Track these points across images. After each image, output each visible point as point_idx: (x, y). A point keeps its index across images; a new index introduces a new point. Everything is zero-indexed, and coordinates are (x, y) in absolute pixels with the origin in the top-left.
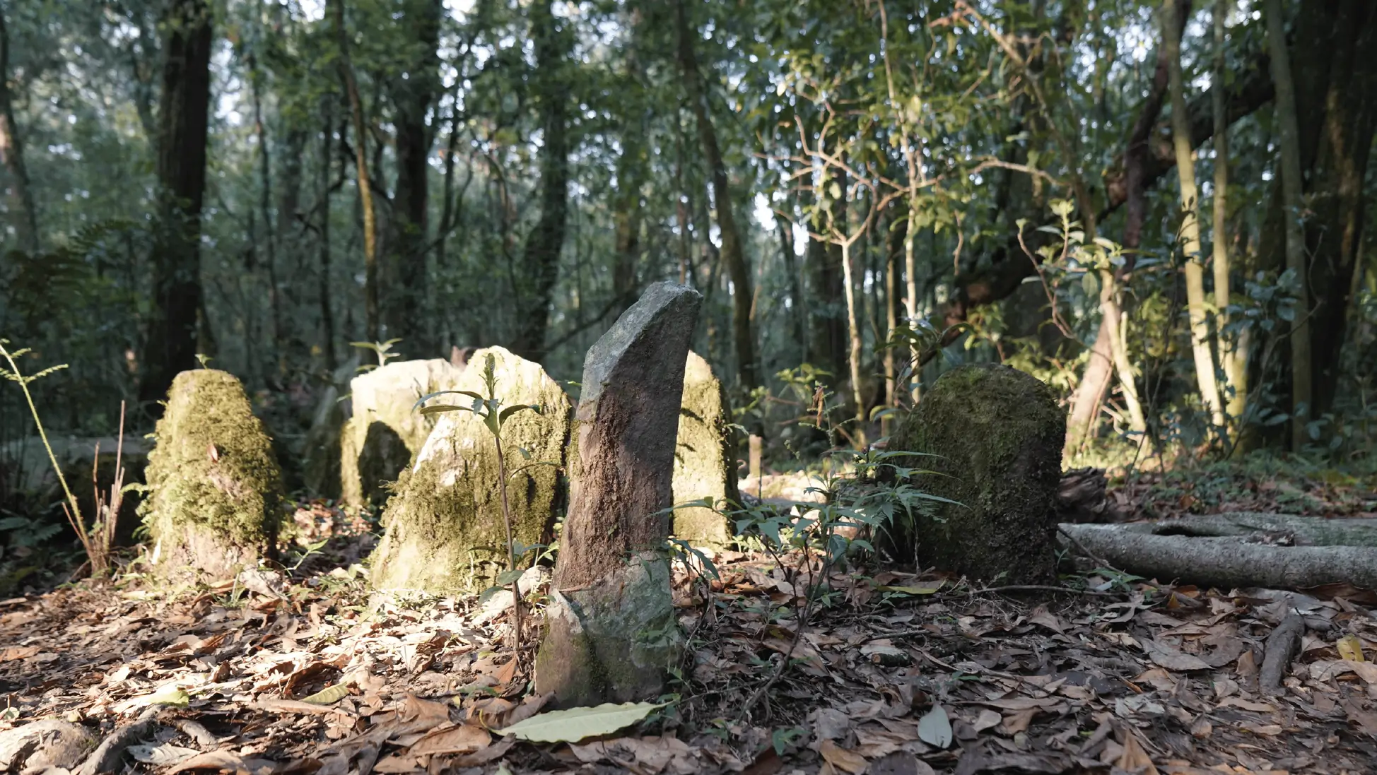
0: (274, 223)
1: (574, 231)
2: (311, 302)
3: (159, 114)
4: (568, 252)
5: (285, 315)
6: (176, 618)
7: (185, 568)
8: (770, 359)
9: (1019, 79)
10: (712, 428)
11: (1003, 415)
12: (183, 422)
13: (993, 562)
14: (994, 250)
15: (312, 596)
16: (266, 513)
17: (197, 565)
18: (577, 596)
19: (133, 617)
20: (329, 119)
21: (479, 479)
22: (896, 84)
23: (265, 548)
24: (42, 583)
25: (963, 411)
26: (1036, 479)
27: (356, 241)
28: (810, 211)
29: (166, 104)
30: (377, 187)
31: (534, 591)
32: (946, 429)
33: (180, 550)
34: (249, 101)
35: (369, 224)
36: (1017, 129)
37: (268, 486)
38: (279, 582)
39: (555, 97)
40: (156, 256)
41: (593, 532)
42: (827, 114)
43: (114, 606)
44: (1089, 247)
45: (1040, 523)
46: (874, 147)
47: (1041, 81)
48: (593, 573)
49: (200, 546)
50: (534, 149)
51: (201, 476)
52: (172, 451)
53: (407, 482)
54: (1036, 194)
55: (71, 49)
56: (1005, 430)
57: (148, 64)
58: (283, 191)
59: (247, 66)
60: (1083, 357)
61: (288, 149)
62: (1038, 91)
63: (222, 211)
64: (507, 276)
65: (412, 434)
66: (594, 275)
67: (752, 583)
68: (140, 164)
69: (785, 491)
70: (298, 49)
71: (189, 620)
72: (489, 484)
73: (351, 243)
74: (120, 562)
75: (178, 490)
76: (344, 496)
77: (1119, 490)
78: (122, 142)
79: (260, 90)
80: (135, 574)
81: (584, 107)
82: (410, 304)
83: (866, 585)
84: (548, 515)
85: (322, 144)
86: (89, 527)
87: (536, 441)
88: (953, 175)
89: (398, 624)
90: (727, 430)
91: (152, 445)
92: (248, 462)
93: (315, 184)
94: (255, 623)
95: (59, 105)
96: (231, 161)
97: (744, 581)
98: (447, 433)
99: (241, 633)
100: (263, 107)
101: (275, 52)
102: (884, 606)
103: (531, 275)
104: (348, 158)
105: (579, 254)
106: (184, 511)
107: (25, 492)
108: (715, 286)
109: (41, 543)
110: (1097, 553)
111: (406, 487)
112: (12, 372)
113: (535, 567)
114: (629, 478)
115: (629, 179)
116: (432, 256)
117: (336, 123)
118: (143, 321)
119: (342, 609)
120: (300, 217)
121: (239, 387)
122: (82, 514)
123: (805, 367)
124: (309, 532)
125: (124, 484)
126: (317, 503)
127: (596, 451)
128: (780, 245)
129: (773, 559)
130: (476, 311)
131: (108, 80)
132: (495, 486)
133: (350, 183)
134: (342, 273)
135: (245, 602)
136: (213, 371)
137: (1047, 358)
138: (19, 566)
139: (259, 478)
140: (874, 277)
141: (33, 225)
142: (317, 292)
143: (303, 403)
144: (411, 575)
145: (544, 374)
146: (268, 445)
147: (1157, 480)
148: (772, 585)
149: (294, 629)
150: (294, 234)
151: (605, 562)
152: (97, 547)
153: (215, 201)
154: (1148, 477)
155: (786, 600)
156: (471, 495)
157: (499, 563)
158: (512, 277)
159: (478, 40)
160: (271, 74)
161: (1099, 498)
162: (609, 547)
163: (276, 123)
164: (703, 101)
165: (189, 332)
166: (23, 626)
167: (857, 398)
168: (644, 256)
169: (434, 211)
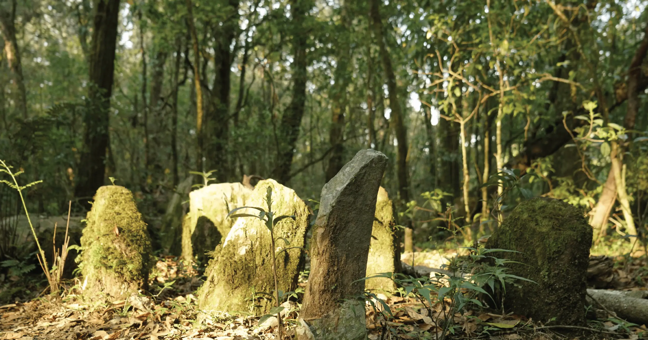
0: (148, 101)
1: (310, 110)
2: (166, 144)
3: (91, 43)
4: (306, 121)
5: (152, 151)
6: (94, 320)
7: (99, 293)
8: (416, 183)
9: (565, 31)
10: (387, 228)
11: (556, 227)
12: (101, 214)
13: (548, 311)
14: (547, 126)
15: (167, 312)
16: (143, 264)
17: (106, 291)
18: (313, 323)
19: (72, 318)
20: (180, 47)
21: (258, 252)
22: (494, 32)
23: (142, 284)
24: (24, 296)
25: (533, 225)
26: (574, 264)
27: (192, 112)
28: (443, 103)
29: (95, 37)
30: (204, 84)
31: (287, 316)
32: (522, 234)
33: (97, 282)
34: (137, 36)
35: (199, 105)
36: (563, 59)
37: (144, 250)
38: (149, 303)
39: (302, 36)
40: (87, 120)
41: (323, 288)
42: (454, 50)
43: (61, 312)
44: (605, 128)
45: (576, 290)
46: (480, 67)
47: (579, 32)
48: (323, 310)
49: (108, 281)
50: (288, 64)
51: (110, 244)
52: (95, 229)
53: (220, 252)
54: (573, 94)
55: (46, 8)
56: (556, 236)
57: (86, 16)
58: (153, 84)
59: (138, 17)
60: (599, 189)
61: (157, 62)
62: (576, 37)
63: (120, 94)
64: (272, 134)
65: (221, 223)
66: (319, 134)
67: (409, 316)
68: (80, 69)
69: (426, 262)
70: (164, 8)
71: (101, 322)
72: (264, 254)
73: (188, 113)
74: (65, 287)
75: (98, 250)
76: (183, 254)
77: (620, 269)
78: (71, 57)
79: (144, 30)
80: (74, 295)
81: (317, 42)
82: (219, 148)
83: (473, 321)
84: (295, 273)
85: (176, 60)
86: (50, 268)
87: (290, 232)
88: (525, 84)
89: (213, 331)
90: (396, 229)
91: (84, 225)
92: (135, 236)
93: (170, 81)
94: (136, 326)
95: (39, 36)
96: (126, 68)
97: (404, 315)
98: (243, 226)
99: (128, 331)
100: (145, 39)
101: (153, 10)
102: (484, 334)
103: (285, 134)
104: (189, 67)
105: (311, 122)
106: (100, 262)
107: (17, 246)
108: (386, 143)
109: (24, 274)
110: (609, 308)
111: (219, 255)
112: (14, 184)
113: (288, 301)
114: (344, 258)
115: (341, 82)
116: (232, 121)
117: (183, 48)
118: (78, 152)
119: (183, 321)
120: (162, 99)
121: (131, 196)
122: (47, 261)
123: (438, 191)
124: (164, 274)
125: (69, 245)
126: (169, 258)
127: (326, 242)
128: (424, 119)
129: (420, 303)
130: (255, 153)
131: (64, 23)
132: (267, 256)
133: (189, 81)
134: (183, 129)
135: (131, 313)
136: (118, 187)
137: (577, 189)
138: (11, 286)
139: (140, 246)
140: (476, 138)
141: (25, 100)
142: (170, 139)
143: (160, 200)
144: (220, 303)
145: (296, 195)
146: (145, 228)
147: (643, 263)
148: (420, 318)
149: (157, 330)
150: (158, 108)
151: (330, 304)
152: (54, 279)
153: (117, 90)
154: (638, 261)
155: (428, 328)
156: (254, 261)
157: (268, 299)
158: (276, 135)
159: (261, 4)
160: (149, 21)
161: (609, 274)
162: (332, 296)
163: (151, 48)
164: (384, 40)
165: (103, 160)
166: (14, 320)
167: (467, 209)
168: (348, 124)
169: (234, 97)
